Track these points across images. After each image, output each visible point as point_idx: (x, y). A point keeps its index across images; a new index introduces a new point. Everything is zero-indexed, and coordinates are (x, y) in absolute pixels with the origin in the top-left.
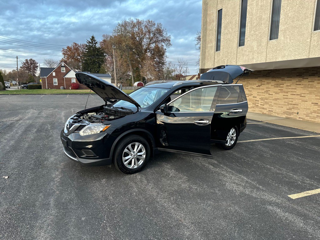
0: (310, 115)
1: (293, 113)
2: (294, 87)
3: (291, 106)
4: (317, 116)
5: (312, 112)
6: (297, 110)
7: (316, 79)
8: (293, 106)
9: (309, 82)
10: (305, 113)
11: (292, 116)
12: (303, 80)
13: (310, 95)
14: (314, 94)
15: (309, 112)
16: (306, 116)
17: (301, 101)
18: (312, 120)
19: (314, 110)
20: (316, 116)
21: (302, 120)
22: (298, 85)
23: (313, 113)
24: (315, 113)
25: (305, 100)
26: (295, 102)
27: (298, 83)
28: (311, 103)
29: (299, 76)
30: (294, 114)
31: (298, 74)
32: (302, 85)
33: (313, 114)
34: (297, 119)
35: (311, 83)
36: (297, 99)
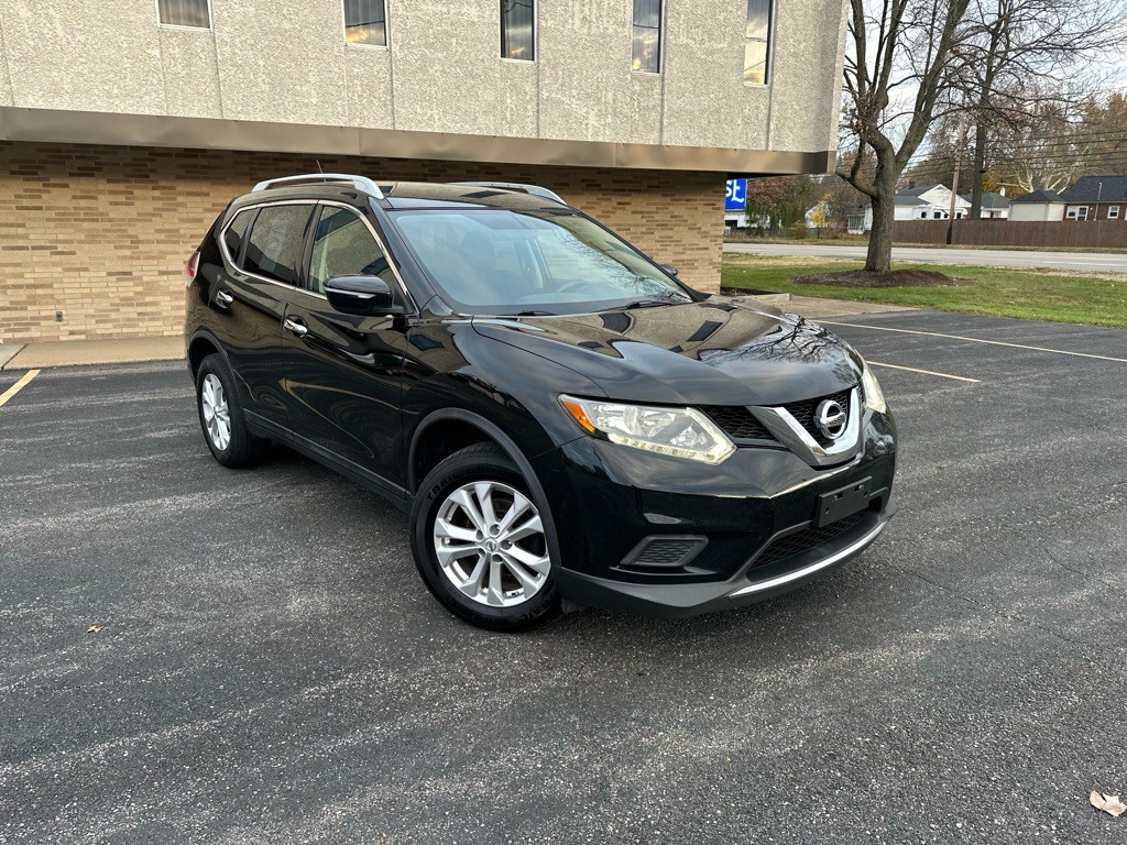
0: (113, 316)
1: (35, 321)
2: (11, 220)
3: (22, 295)
4: (140, 314)
5: (118, 305)
6: (53, 307)
7: (101, 187)
8: (32, 292)
9: (75, 197)
10: (91, 311)
11: (34, 333)
12: (48, 192)
13: (93, 246)
14: (109, 242)
15: (106, 305)
16: (97, 322)
17: (59, 269)
18: (125, 330)
19: (121, 295)
20: (135, 316)
21: (83, 337)
22: (28, 208)
23: (123, 305)
24: (128, 305)
25: (79, 266)
26: (36, 276)
27: (25, 202)
28: (104, 274)
29: (21, 173)
30: (43, 323)
31: (16, 168)
32: (48, 208)
33: (123, 309)
34: (62, 338)
35: (83, 203)
36: (38, 264)
